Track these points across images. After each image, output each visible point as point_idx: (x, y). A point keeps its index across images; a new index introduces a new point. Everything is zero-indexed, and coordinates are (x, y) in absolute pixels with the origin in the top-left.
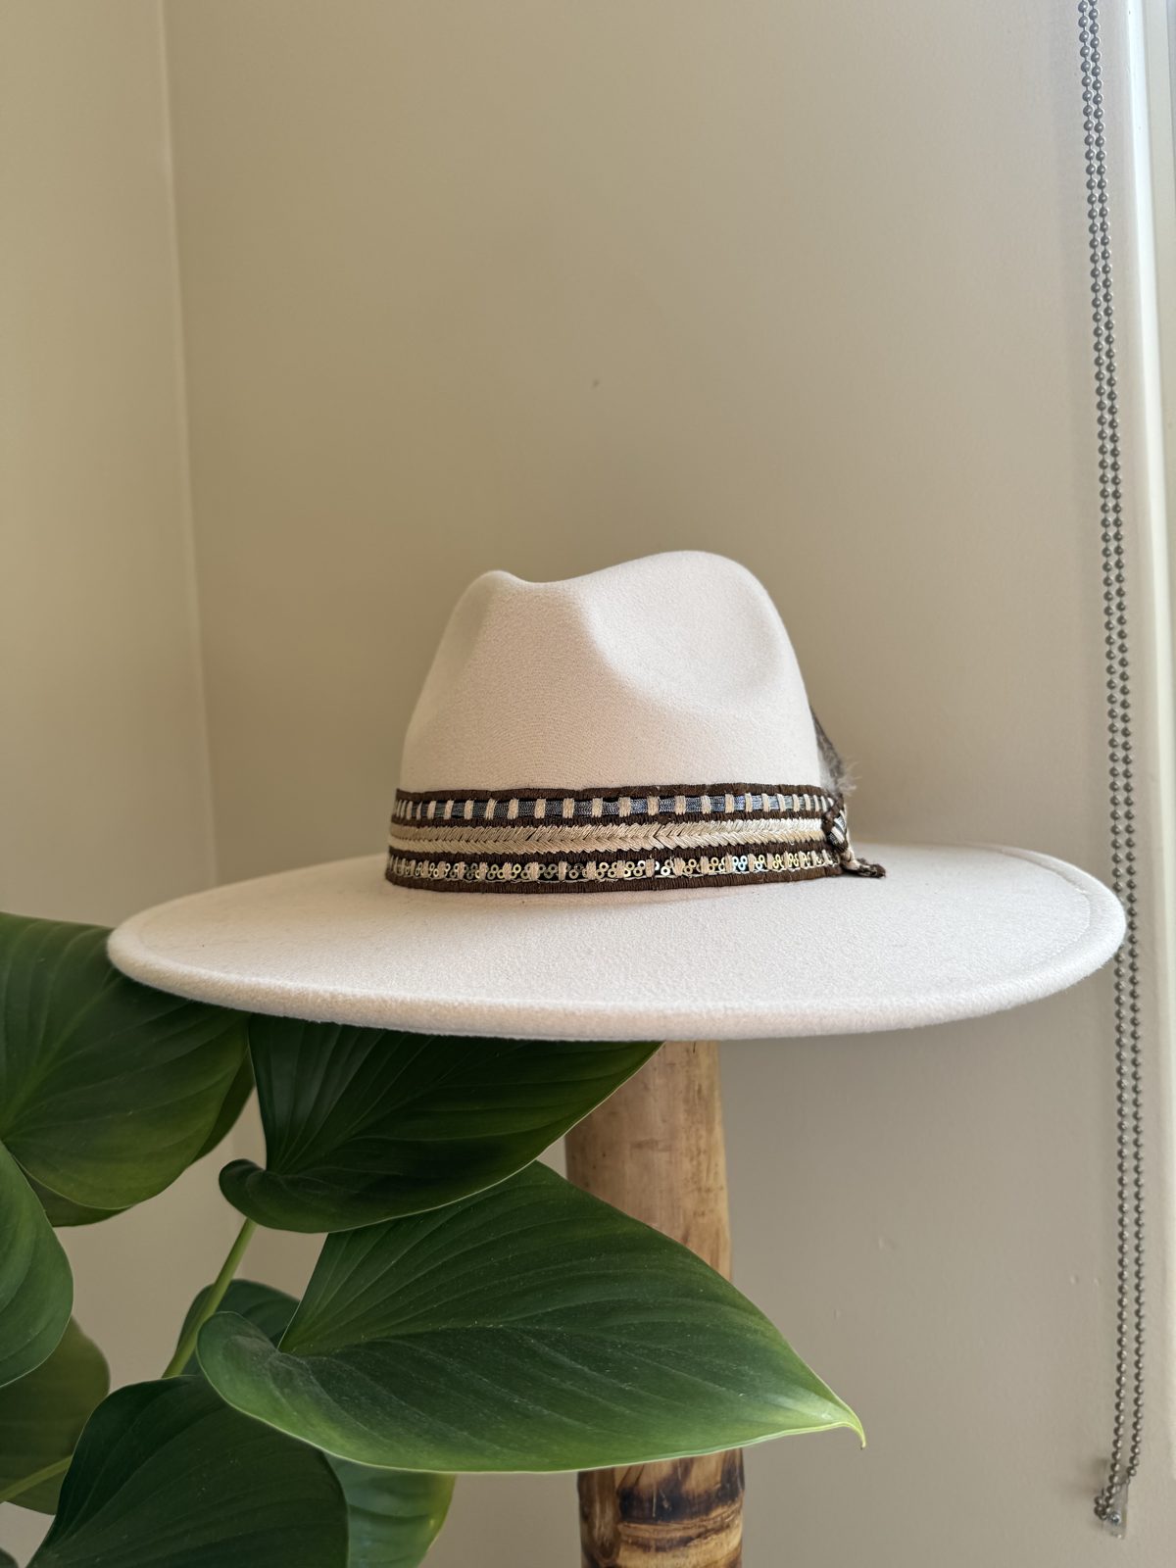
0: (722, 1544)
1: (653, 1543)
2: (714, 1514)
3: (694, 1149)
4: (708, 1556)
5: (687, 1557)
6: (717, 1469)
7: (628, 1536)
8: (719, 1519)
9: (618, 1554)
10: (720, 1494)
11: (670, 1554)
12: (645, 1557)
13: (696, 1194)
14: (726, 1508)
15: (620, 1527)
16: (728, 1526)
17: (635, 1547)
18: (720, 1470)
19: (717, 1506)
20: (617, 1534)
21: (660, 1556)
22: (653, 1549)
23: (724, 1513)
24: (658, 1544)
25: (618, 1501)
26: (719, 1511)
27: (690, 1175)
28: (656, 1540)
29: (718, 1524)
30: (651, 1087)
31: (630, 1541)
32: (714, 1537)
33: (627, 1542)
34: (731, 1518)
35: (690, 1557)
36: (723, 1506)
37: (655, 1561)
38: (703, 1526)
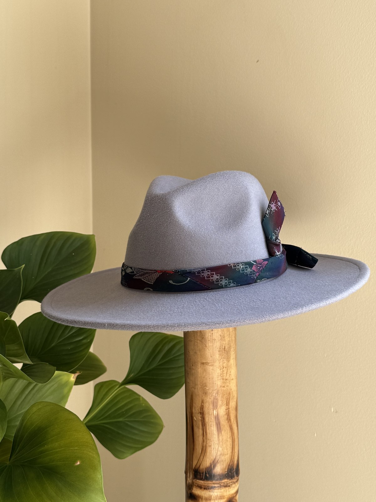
0: (226, 491)
1: (203, 486)
2: (223, 481)
3: (222, 366)
4: (221, 493)
5: (214, 492)
6: (226, 467)
7: (196, 483)
8: (226, 483)
9: (193, 489)
10: (226, 475)
11: (208, 491)
12: (200, 491)
13: (222, 380)
14: (228, 480)
15: (194, 480)
16: (229, 486)
17: (198, 487)
18: (227, 468)
19: (225, 479)
20: (193, 483)
21: (205, 491)
22: (203, 488)
23: (228, 481)
24: (205, 487)
25: (194, 473)
26: (226, 480)
27: (220, 374)
28: (204, 486)
29: (225, 484)
30: (207, 346)
31: (196, 485)
32: (224, 488)
33: (195, 486)
34: (231, 484)
35: (215, 493)
36: (227, 479)
37: (203, 492)
38: (220, 484)
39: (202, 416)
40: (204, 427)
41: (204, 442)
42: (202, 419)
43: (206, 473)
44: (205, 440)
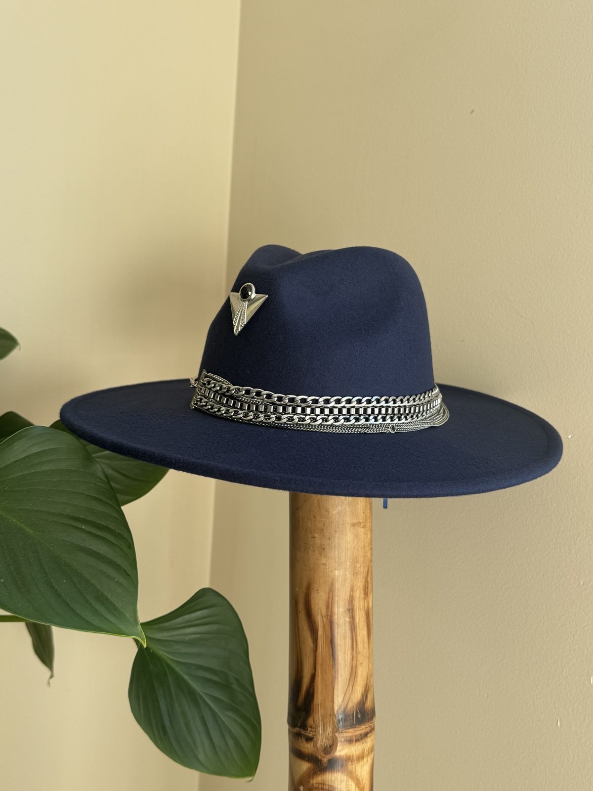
39: (351, 614)
40: (354, 634)
41: (354, 659)
42: (351, 620)
43: (357, 714)
44: (355, 655)
